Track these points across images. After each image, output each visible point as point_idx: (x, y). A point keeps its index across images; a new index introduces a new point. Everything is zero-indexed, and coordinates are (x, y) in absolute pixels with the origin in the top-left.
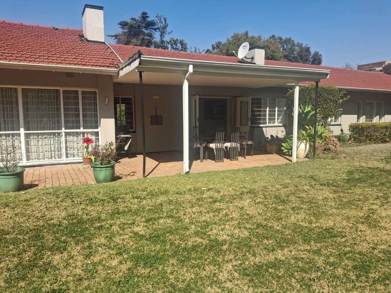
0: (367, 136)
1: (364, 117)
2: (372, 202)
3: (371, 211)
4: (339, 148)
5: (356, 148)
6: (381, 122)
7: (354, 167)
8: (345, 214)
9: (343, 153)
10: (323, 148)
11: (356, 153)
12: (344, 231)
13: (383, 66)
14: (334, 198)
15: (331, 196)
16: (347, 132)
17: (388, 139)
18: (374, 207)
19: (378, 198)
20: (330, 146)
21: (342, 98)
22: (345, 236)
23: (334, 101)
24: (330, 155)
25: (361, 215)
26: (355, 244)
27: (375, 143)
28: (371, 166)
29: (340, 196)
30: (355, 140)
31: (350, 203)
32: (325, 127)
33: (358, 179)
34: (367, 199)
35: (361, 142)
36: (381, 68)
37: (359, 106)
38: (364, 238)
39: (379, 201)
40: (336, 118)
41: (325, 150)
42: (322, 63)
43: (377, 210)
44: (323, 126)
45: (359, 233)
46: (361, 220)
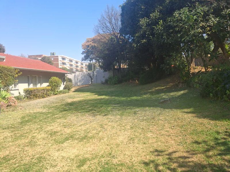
0: (34, 95)
1: (32, 84)
2: (34, 132)
3: (33, 138)
4: (17, 104)
5: (28, 103)
6: (41, 87)
7: (26, 114)
8: (17, 143)
9: (20, 106)
10: (6, 105)
11: (28, 106)
12: (16, 154)
13: (42, 57)
14: (11, 136)
15: (9, 135)
16: (23, 94)
17: (45, 96)
18: (35, 135)
19: (37, 129)
20: (11, 103)
21: (17, 73)
22: (16, 158)
23: (12, 76)
24: (11, 109)
25: (27, 141)
26: (21, 160)
27: (39, 99)
28: (36, 112)
29: (16, 134)
30: (27, 98)
31: (21, 136)
32: (7, 91)
33: (27, 121)
34: (32, 131)
35: (31, 99)
36: (41, 58)
37: (28, 78)
38: (27, 154)
39: (38, 130)
40: (15, 86)
41: (8, 106)
42: (5, 52)
43: (36, 136)
44: (6, 91)
45: (25, 152)
46: (27, 144)
